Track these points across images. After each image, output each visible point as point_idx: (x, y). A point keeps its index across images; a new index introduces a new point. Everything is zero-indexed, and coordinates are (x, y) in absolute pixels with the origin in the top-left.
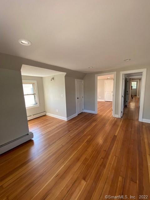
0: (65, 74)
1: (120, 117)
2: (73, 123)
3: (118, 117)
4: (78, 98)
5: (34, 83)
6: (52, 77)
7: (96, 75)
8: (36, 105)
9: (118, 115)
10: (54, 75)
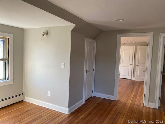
0: (73, 25)
1: (157, 108)
2: (82, 119)
3: (154, 108)
4: (87, 72)
5: (6, 38)
6: (45, 31)
7: (119, 35)
8: (7, 80)
9: (154, 104)
10: (49, 28)
